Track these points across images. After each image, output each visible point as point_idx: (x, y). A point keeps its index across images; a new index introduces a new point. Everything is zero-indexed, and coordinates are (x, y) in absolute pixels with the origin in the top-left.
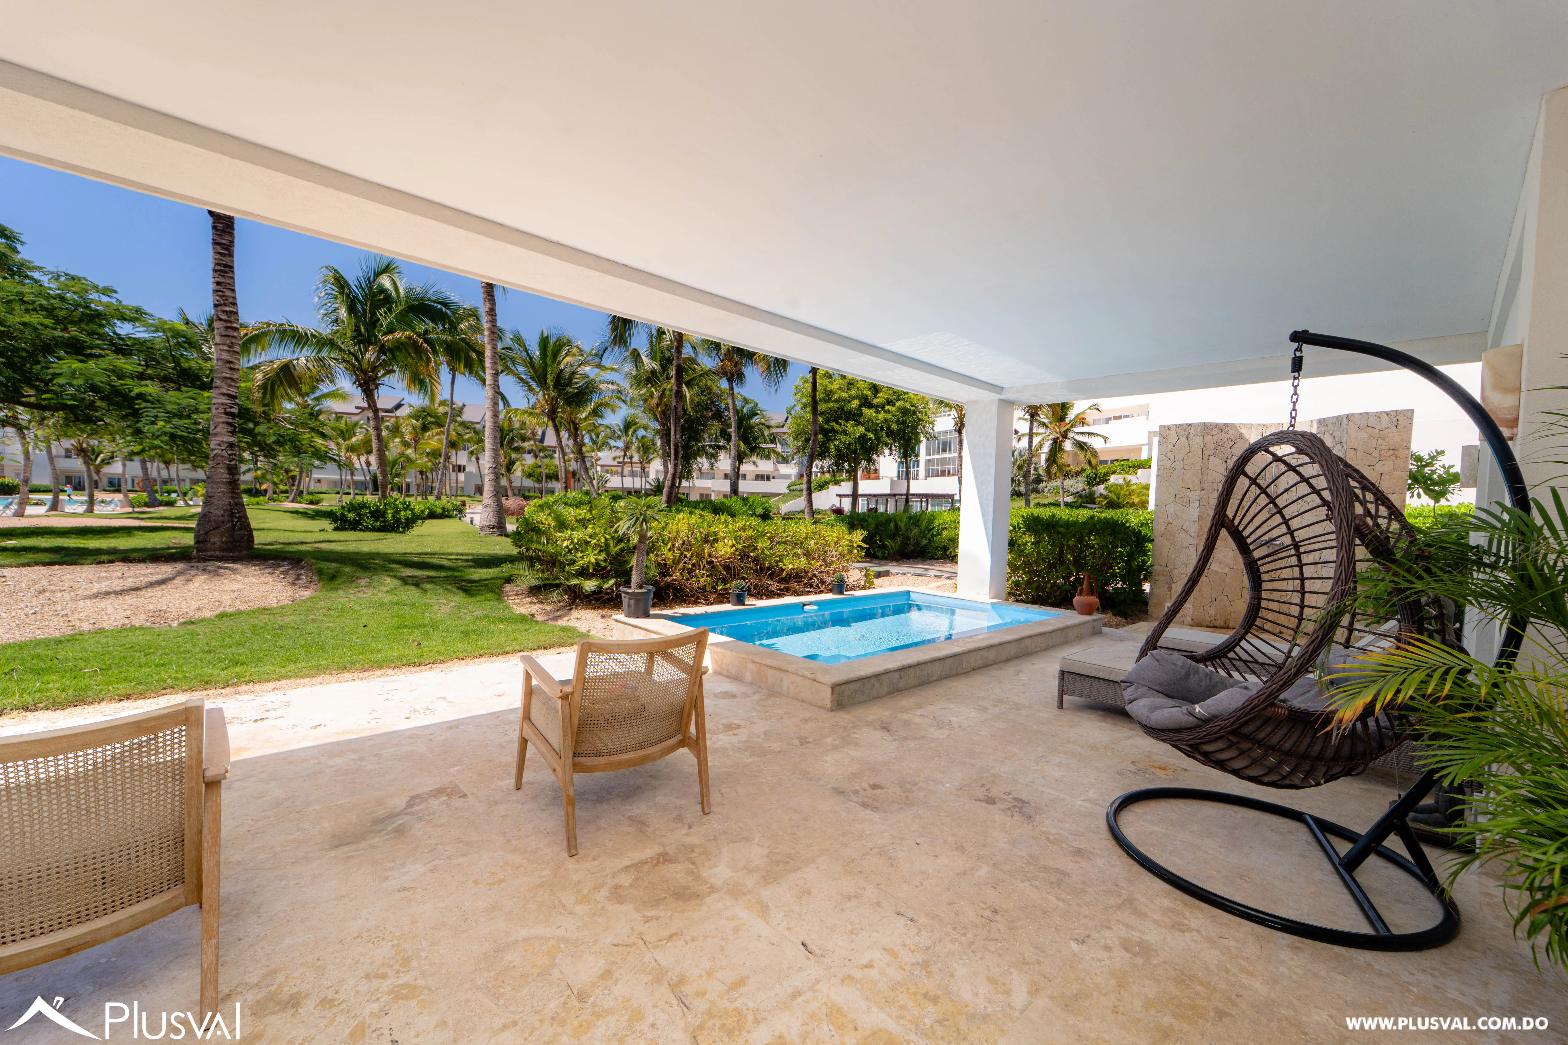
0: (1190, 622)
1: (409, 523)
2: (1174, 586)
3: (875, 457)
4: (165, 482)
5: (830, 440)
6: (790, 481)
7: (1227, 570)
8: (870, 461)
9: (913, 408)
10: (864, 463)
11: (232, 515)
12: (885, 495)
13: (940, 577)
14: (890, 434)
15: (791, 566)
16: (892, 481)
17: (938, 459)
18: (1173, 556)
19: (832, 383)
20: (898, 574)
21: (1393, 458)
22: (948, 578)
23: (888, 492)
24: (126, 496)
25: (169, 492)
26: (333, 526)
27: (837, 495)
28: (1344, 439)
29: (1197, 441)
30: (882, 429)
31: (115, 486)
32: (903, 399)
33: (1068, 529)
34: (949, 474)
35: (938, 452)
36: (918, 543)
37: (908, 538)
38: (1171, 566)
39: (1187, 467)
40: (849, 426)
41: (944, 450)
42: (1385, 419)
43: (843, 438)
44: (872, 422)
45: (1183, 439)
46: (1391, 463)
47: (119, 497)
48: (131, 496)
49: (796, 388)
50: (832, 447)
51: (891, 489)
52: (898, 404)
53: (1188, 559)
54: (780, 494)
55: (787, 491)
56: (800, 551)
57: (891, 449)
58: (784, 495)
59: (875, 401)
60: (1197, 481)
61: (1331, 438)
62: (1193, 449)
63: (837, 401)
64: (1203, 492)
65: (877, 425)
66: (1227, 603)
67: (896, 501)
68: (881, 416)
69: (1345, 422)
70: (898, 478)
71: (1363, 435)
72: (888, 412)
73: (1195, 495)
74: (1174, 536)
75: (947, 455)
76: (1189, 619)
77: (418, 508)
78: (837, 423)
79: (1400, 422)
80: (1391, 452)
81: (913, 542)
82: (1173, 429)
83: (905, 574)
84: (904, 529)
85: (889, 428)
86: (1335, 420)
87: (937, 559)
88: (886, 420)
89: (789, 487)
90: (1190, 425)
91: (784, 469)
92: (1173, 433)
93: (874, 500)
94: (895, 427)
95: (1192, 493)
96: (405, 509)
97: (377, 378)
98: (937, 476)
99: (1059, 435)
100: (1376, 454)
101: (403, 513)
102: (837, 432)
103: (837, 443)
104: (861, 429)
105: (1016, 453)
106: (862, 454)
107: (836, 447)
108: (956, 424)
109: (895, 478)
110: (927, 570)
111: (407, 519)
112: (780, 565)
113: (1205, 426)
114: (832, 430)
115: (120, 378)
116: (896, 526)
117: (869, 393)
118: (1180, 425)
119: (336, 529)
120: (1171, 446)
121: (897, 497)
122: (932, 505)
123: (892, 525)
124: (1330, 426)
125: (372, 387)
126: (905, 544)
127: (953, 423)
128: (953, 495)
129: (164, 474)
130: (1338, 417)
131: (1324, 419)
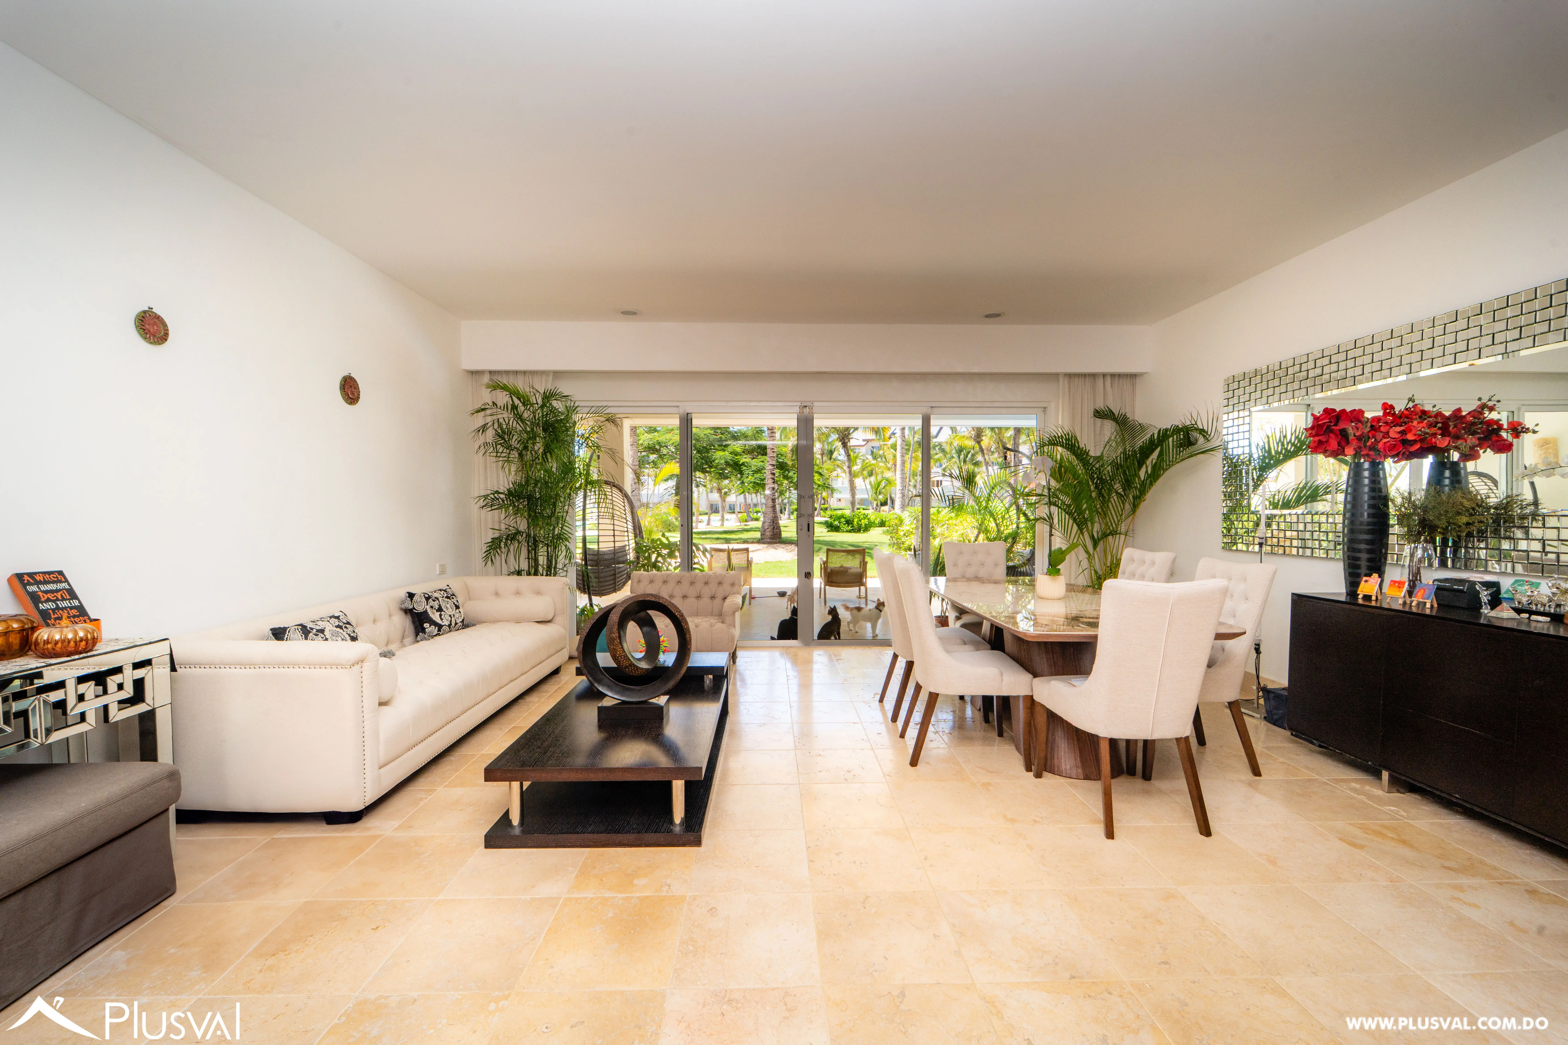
1: (867, 529)
4: (755, 505)
11: (773, 522)
24: (737, 516)
25: (757, 512)
26: (826, 530)
31: (732, 510)
47: (734, 516)
48: (740, 515)
77: (872, 518)
96: (865, 518)
97: (849, 434)
101: (863, 521)
111: (865, 525)
115: (736, 455)
119: (828, 531)
125: (846, 441)
129: (755, 501)
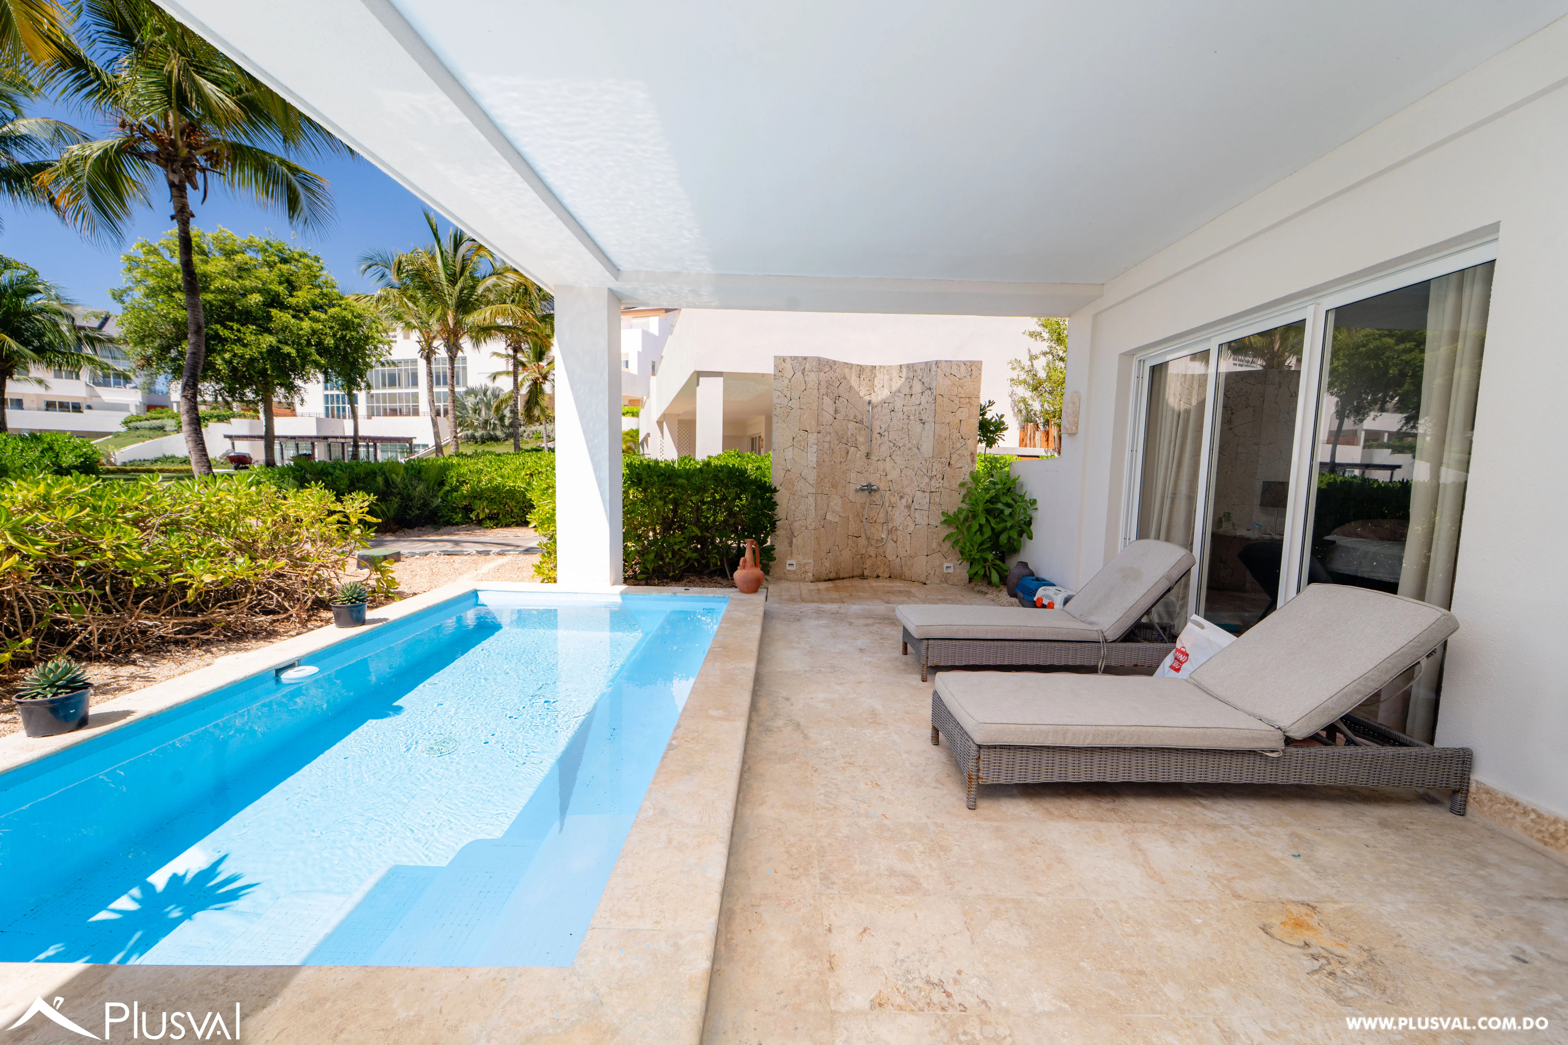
0: (811, 578)
2: (794, 540)
3: (298, 382)
5: (214, 351)
6: (126, 414)
7: (837, 519)
8: (291, 388)
9: (356, 321)
10: (281, 391)
12: (311, 437)
13: (487, 553)
14: (323, 350)
15: (208, 578)
16: (318, 420)
17: (384, 394)
18: (793, 507)
19: (206, 262)
20: (413, 555)
21: (968, 405)
22: (500, 554)
23: (314, 433)
27: (226, 436)
28: (933, 385)
29: (812, 377)
30: (309, 343)
32: (340, 306)
33: (688, 480)
34: (401, 414)
35: (384, 385)
36: (426, 505)
37: (410, 498)
38: (791, 519)
39: (803, 407)
40: (249, 333)
41: (392, 384)
42: (963, 368)
43: (239, 350)
44: (291, 331)
45: (799, 374)
46: (967, 410)
49: (128, 259)
50: (219, 361)
51: (318, 429)
52: (332, 311)
53: (807, 510)
54: (110, 433)
55: (123, 429)
56: (224, 542)
57: (326, 373)
58: (117, 435)
59: (293, 301)
60: (813, 423)
61: (920, 384)
62: (809, 386)
63: (220, 291)
64: (819, 435)
65: (300, 337)
66: (838, 553)
67: (329, 445)
68: (306, 324)
69: (934, 368)
70: (327, 416)
71: (948, 382)
72: (315, 320)
73: (812, 438)
74: (793, 485)
75: (396, 391)
76: (810, 575)
78: (225, 327)
79: (973, 372)
80: (967, 400)
81: (418, 503)
82: (788, 361)
83: (426, 554)
84: (400, 486)
85: (319, 344)
86: (923, 366)
87: (457, 524)
88: (314, 332)
89: (126, 423)
90: (805, 358)
91: (110, 395)
92: (788, 366)
93: (292, 444)
94: (330, 341)
95: (810, 435)
98: (385, 414)
99: (538, 376)
100: (957, 401)
102: (226, 340)
103: (227, 356)
104: (269, 340)
105: (489, 393)
106: (278, 377)
107: (229, 363)
108: (422, 349)
109: (323, 416)
110: (457, 543)
112: (176, 579)
113: (819, 360)
114: (217, 336)
116: (386, 481)
117: (281, 289)
118: (796, 358)
120: (786, 381)
121: (330, 440)
122: (382, 451)
123: (380, 479)
124: (919, 371)
126: (405, 507)
127: (418, 347)
128: (411, 439)
130: (926, 363)
131: (913, 364)
